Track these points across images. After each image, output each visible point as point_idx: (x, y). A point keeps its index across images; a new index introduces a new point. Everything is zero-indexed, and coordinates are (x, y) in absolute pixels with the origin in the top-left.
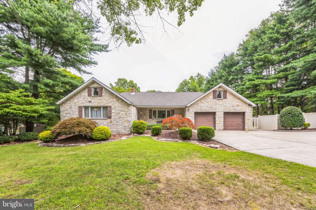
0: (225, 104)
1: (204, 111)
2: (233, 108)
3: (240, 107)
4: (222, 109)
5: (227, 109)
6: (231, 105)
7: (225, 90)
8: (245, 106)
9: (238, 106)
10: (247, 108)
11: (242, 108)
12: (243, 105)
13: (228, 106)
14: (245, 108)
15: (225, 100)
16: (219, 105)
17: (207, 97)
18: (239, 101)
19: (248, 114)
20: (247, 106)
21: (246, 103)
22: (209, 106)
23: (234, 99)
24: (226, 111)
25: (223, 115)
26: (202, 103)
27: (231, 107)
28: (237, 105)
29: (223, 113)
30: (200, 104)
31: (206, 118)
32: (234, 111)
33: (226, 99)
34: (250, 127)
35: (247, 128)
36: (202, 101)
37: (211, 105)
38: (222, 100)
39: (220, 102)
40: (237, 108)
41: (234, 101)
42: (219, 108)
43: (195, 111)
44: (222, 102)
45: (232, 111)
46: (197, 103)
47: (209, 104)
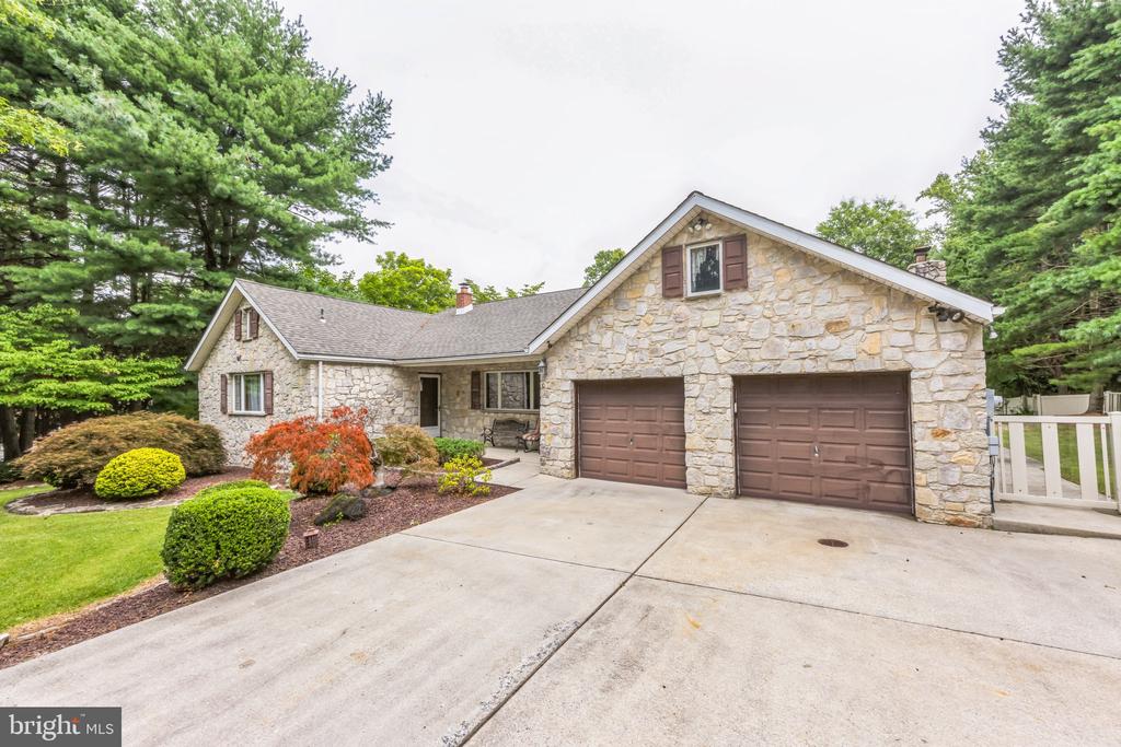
0: (742, 326)
1: (618, 375)
2: (796, 345)
3: (859, 333)
4: (722, 354)
5: (754, 355)
6: (782, 328)
7: (735, 232)
8: (902, 320)
9: (833, 327)
10: (924, 342)
11: (871, 344)
12: (887, 319)
13: (765, 333)
14: (905, 339)
15: (742, 297)
16: (704, 334)
17: (629, 295)
18: (846, 291)
19: (937, 384)
20: (927, 325)
21: (909, 300)
22: (645, 343)
23: (803, 284)
24: (746, 371)
25: (726, 399)
26: (609, 327)
27: (786, 342)
28: (828, 326)
29: (728, 382)
30: (595, 338)
31: (641, 412)
32: (810, 367)
33: (745, 287)
34: (965, 494)
35: (935, 501)
36: (608, 319)
37: (654, 338)
38: (716, 303)
39: (709, 314)
40: (830, 341)
41: (803, 298)
42: (704, 349)
43: (575, 377)
44: (718, 313)
45: (791, 367)
46: (583, 330)
47: (645, 329)
